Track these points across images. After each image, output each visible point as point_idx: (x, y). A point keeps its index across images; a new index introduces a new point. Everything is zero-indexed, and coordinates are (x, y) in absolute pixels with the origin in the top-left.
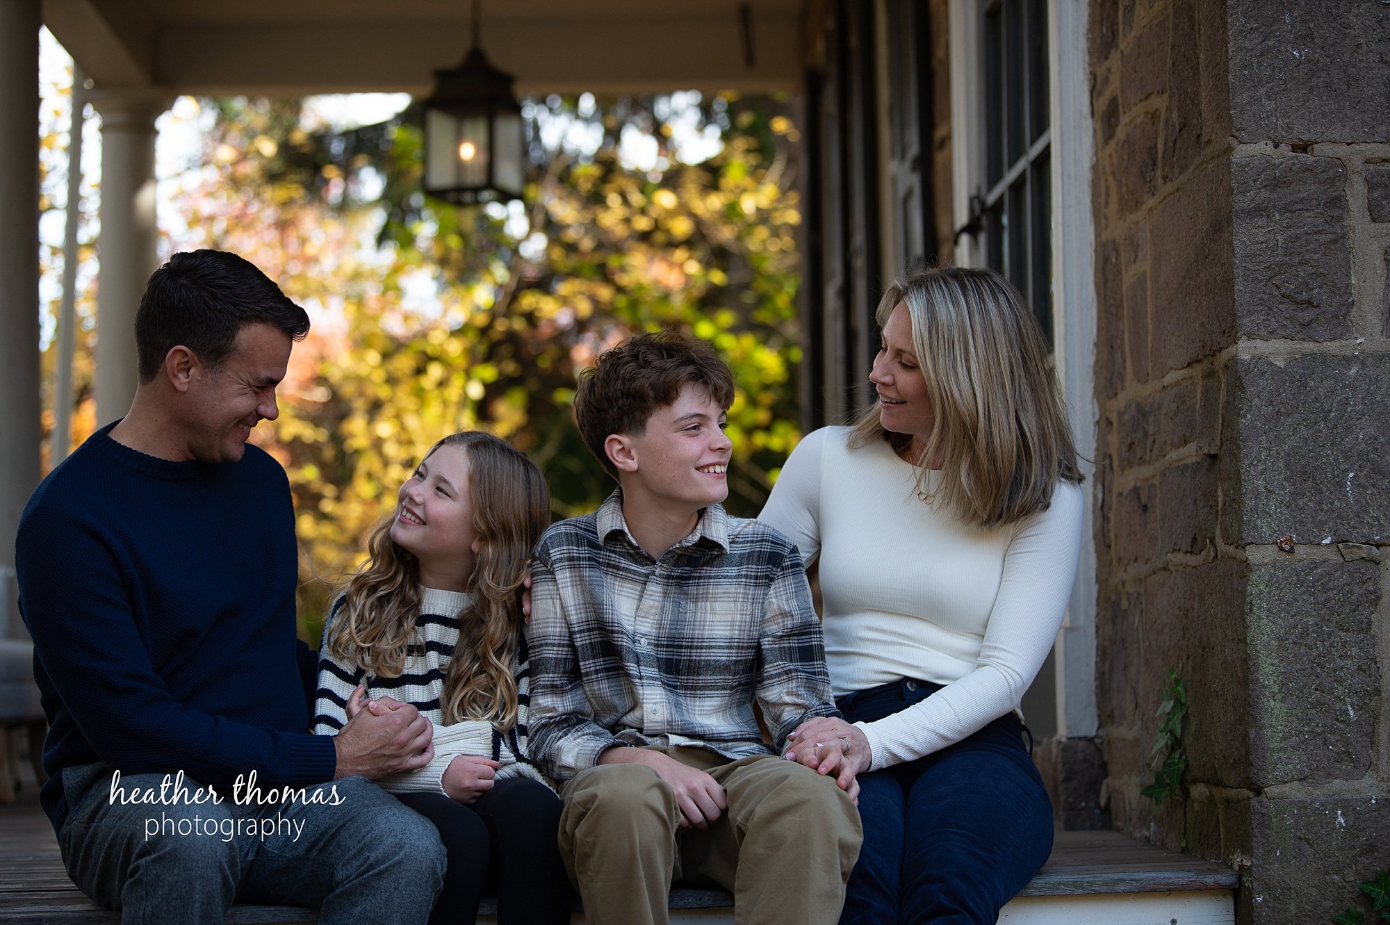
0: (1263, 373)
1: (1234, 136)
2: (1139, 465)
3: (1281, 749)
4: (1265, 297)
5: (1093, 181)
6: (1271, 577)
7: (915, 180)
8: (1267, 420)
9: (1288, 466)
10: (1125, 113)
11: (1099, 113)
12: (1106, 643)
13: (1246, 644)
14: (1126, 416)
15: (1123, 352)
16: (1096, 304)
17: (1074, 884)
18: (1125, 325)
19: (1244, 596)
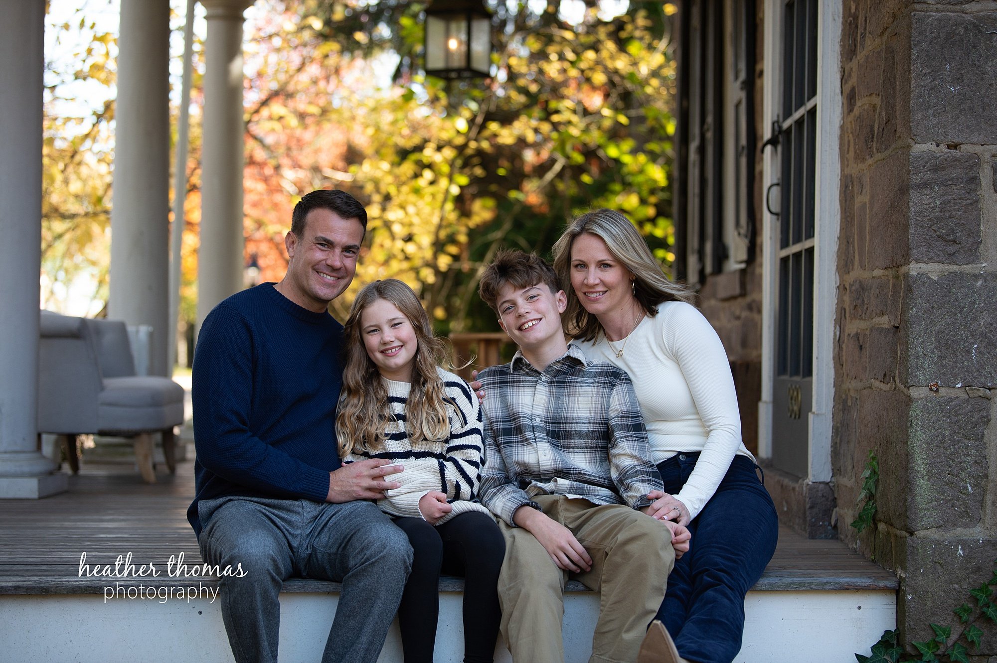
0: (924, 284)
1: (912, 139)
2: (860, 319)
3: (926, 509)
4: (927, 237)
5: (841, 136)
6: (924, 406)
7: (743, 95)
8: (926, 312)
9: (937, 340)
10: (859, 99)
11: (845, 94)
12: (839, 425)
13: (908, 445)
14: (854, 288)
15: (853, 247)
16: (839, 213)
17: (800, 584)
18: (855, 230)
19: (908, 417)
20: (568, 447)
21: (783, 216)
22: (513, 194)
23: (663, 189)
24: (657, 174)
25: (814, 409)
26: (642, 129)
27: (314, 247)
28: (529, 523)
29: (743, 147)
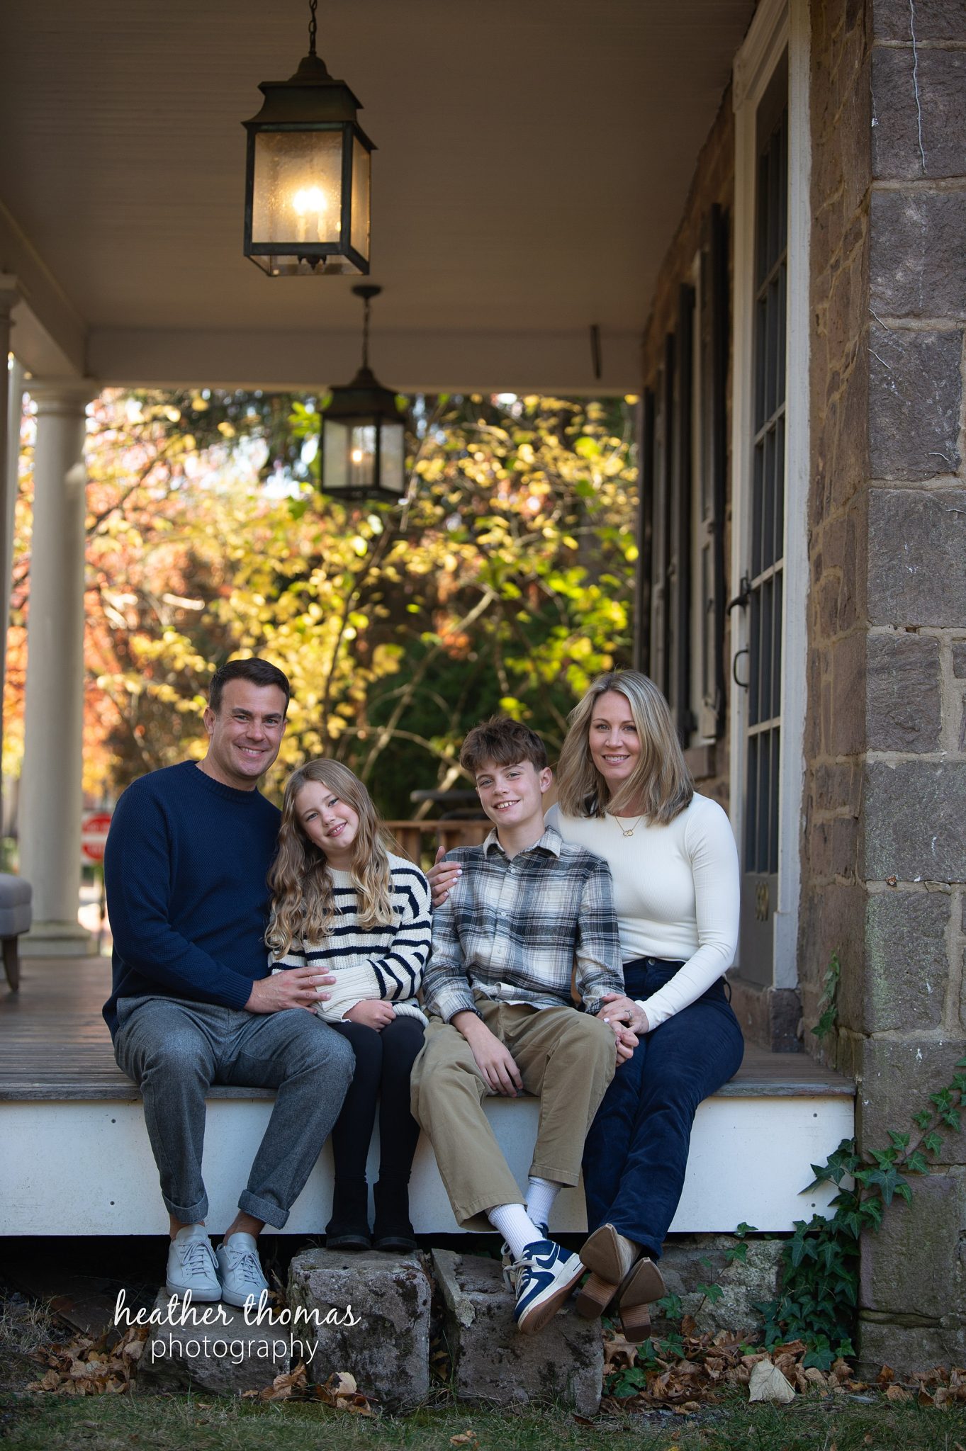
0: (882, 773)
1: (870, 621)
2: (826, 809)
3: (884, 1010)
4: (886, 724)
5: (808, 605)
6: (882, 902)
7: (710, 539)
8: (883, 803)
9: (895, 832)
10: (825, 569)
11: (812, 561)
12: (805, 925)
13: (865, 942)
14: (820, 774)
15: (820, 729)
16: (806, 690)
17: (752, 1089)
18: (821, 710)
19: (865, 913)
20: (534, 944)
21: (751, 688)
22: (427, 637)
23: (621, 633)
24: (616, 613)
25: (779, 908)
26: (595, 554)
27: (232, 720)
28: (468, 1030)
29: (711, 602)
